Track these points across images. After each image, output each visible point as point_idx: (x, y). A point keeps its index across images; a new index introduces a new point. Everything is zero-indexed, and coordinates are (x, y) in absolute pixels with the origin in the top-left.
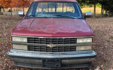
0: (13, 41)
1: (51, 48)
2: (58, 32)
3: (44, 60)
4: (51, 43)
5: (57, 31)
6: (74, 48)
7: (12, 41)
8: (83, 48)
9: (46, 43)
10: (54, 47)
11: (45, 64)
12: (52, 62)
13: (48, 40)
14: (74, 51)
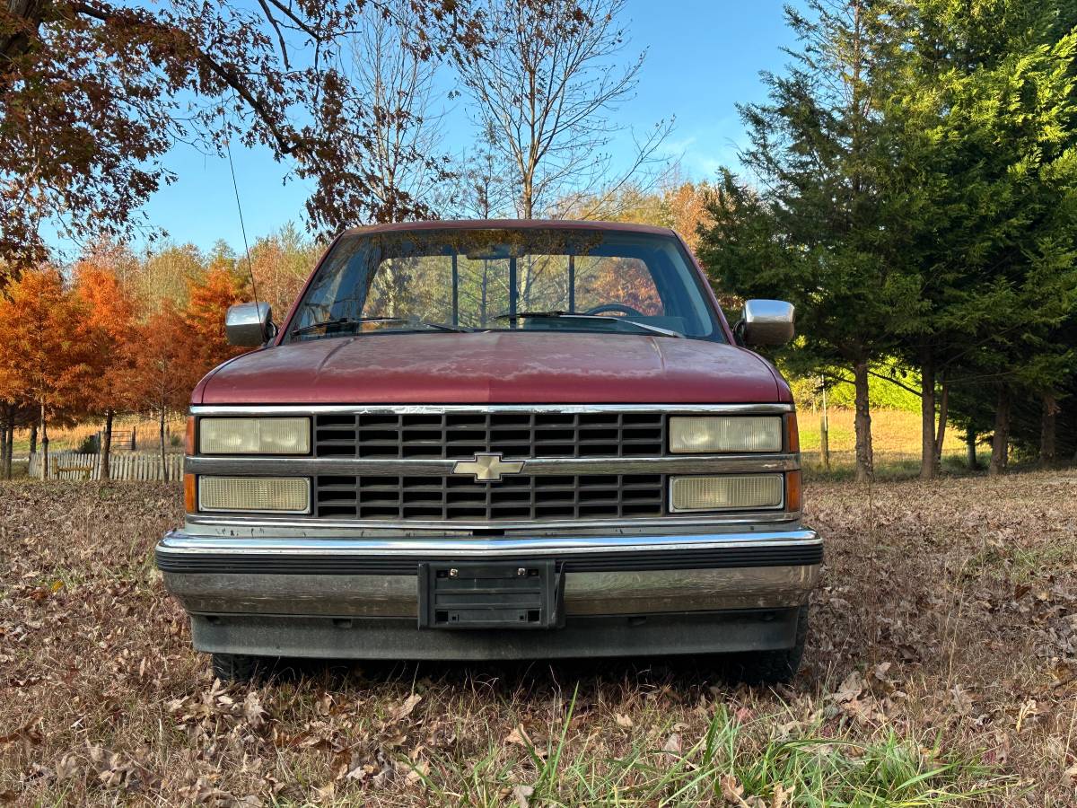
0: (203, 449)
1: (482, 484)
2: (535, 372)
3: (433, 571)
4: (482, 449)
5: (527, 367)
6: (655, 494)
7: (197, 452)
8: (717, 495)
9: (452, 452)
10: (508, 480)
11: (443, 604)
12: (493, 590)
13: (463, 427)
14: (653, 510)
